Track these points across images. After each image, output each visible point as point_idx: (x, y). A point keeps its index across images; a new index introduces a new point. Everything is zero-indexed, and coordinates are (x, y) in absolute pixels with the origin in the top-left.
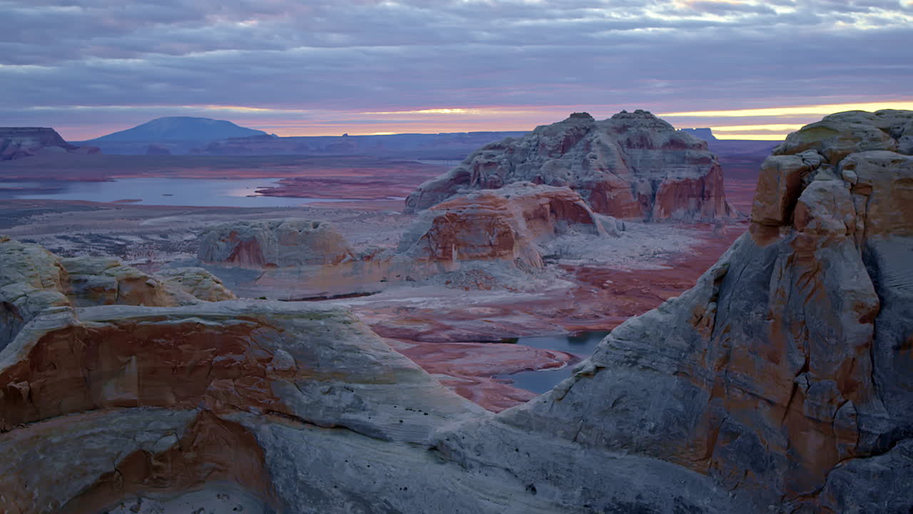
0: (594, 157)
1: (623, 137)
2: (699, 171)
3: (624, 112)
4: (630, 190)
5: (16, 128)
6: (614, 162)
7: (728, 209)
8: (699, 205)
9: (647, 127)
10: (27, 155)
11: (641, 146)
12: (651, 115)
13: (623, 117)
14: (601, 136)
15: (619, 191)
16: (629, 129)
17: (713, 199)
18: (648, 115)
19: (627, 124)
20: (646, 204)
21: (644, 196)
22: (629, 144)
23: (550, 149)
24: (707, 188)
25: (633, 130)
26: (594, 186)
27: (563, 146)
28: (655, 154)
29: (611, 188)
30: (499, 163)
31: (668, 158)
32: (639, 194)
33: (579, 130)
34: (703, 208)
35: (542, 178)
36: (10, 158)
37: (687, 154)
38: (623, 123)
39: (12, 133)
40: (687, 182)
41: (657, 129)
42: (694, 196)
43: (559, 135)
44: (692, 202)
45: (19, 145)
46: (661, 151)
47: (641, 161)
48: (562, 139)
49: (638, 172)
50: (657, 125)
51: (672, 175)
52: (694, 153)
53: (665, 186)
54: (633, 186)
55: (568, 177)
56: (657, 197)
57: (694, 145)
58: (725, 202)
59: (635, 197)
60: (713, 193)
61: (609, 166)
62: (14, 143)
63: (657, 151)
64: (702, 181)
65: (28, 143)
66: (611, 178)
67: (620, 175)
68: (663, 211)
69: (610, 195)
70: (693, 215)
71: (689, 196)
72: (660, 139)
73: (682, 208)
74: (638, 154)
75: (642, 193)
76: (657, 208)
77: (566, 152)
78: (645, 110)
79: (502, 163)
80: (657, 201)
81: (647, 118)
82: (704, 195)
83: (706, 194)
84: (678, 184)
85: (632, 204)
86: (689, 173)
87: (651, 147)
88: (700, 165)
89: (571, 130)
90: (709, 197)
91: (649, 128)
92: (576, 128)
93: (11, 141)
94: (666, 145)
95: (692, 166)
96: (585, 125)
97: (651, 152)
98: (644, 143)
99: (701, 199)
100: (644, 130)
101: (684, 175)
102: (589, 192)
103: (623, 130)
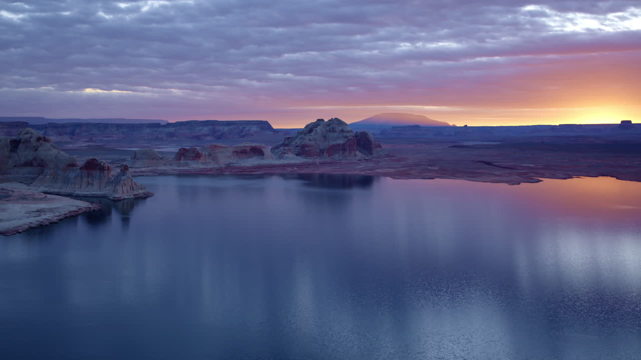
1: (328, 128)
3: (332, 119)
5: (249, 121)
6: (318, 137)
7: (355, 155)
8: (343, 153)
10: (252, 135)
11: (333, 132)
13: (331, 121)
17: (348, 151)
25: (331, 125)
28: (336, 134)
29: (308, 146)
31: (339, 136)
33: (317, 125)
36: (243, 137)
38: (330, 123)
39: (246, 124)
40: (339, 145)
45: (250, 130)
52: (345, 134)
60: (348, 149)
62: (247, 129)
64: (344, 145)
65: (254, 128)
68: (327, 155)
69: (307, 149)
71: (340, 150)
72: (339, 129)
73: (336, 154)
74: (331, 134)
78: (339, 118)
81: (337, 120)
82: (344, 150)
84: (335, 145)
86: (341, 142)
87: (335, 132)
89: (315, 125)
90: (346, 150)
91: (337, 125)
93: (245, 128)
95: (343, 139)
96: (319, 123)
98: (333, 131)
100: (334, 125)
101: (339, 142)
102: (300, 148)
103: (329, 126)
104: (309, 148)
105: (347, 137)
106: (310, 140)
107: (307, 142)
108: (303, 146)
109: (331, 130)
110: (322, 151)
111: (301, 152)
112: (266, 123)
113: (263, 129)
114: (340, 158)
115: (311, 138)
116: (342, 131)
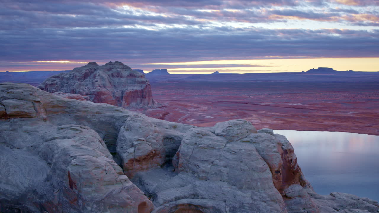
0: (97, 81)
1: (110, 73)
2: (141, 87)
3: (111, 62)
4: (112, 95)
6: (105, 83)
7: (153, 102)
8: (141, 101)
9: (120, 69)
11: (118, 77)
12: (122, 63)
13: (110, 64)
14: (100, 72)
15: (107, 95)
16: (113, 69)
17: (147, 98)
18: (121, 64)
19: (112, 67)
20: (119, 101)
21: (118, 97)
22: (113, 76)
23: (78, 78)
24: (144, 94)
25: (114, 70)
26: (96, 93)
27: (84, 76)
28: (123, 80)
29: (104, 94)
30: (57, 84)
31: (129, 81)
32: (116, 96)
33: (91, 70)
34: (143, 102)
35: (74, 90)
37: (136, 80)
38: (109, 67)
40: (136, 91)
41: (124, 70)
42: (139, 97)
43: (82, 72)
44: (139, 100)
46: (126, 78)
47: (117, 82)
48: (84, 74)
49: (116, 87)
50: (125, 68)
51: (130, 89)
52: (139, 79)
53: (127, 93)
54: (114, 93)
55: (85, 90)
56: (123, 98)
57: (139, 76)
58: (152, 99)
59: (114, 98)
60: (147, 96)
61: (104, 85)
63: (125, 78)
64: (142, 91)
66: (104, 90)
67: (108, 89)
68: (126, 103)
70: (139, 105)
71: (137, 97)
72: (125, 73)
73: (134, 102)
74: (116, 80)
75: (117, 96)
76: (123, 102)
77: (86, 79)
78: (119, 61)
79: (58, 84)
80: (123, 99)
81: (120, 65)
82: (143, 97)
83: (144, 96)
84: (132, 92)
85: (113, 101)
86: (137, 88)
87: (122, 77)
88: (142, 84)
89: (88, 70)
90: (145, 97)
91: (121, 69)
92: (90, 69)
94: (128, 76)
95: (139, 85)
96: (94, 67)
97: (122, 79)
98: (119, 75)
99: (142, 98)
101: (135, 88)
102: (94, 96)
103: (110, 69)
104: (105, 96)
106: (100, 87)
109: (116, 75)
115: (100, 84)
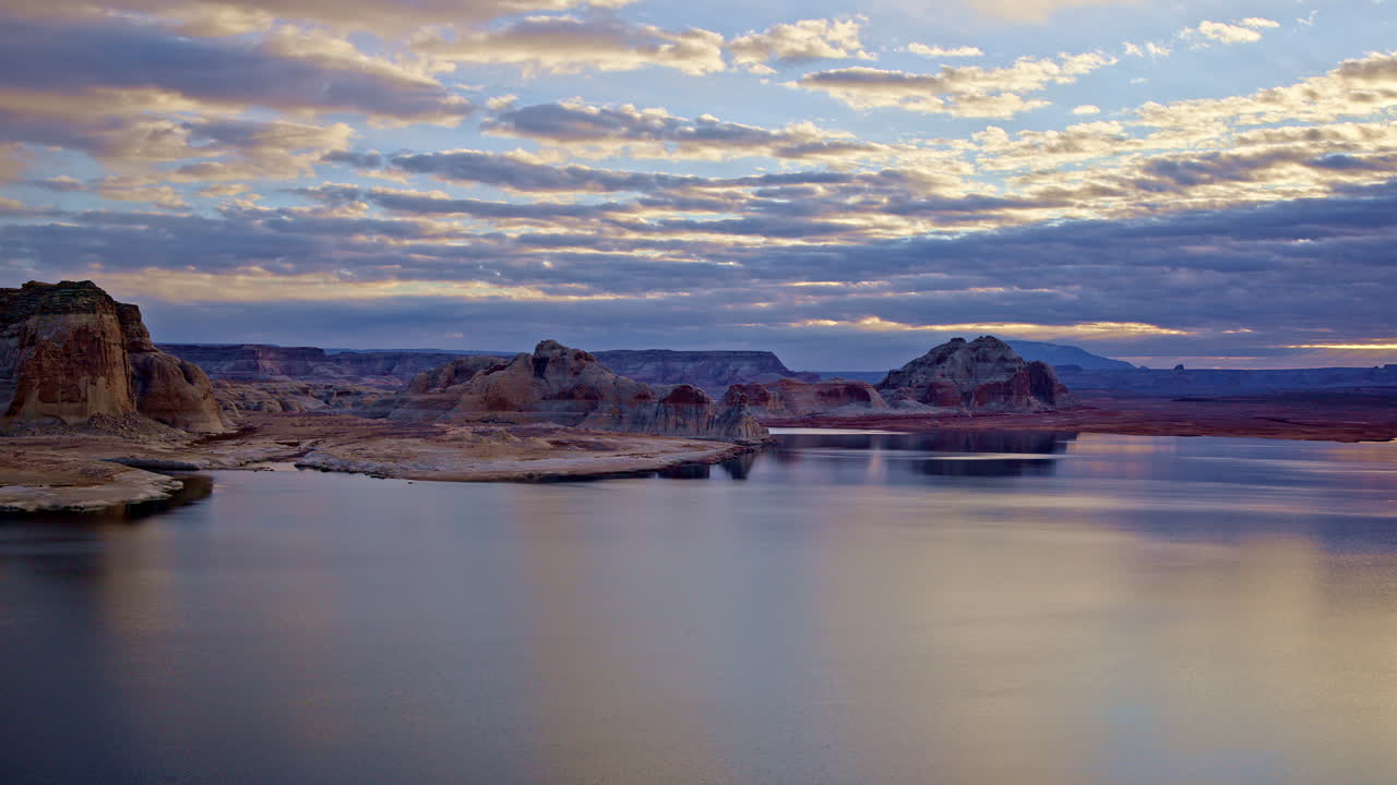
1: (974, 355)
4: (957, 389)
6: (955, 371)
7: (1029, 404)
8: (1006, 399)
9: (990, 348)
14: (959, 353)
15: (947, 389)
17: (1015, 396)
21: (966, 392)
25: (981, 350)
27: (938, 360)
28: (990, 365)
29: (940, 387)
31: (998, 368)
32: (962, 391)
40: (998, 384)
44: (1002, 398)
46: (994, 364)
50: (999, 346)
51: (992, 380)
54: (962, 386)
57: (1011, 360)
58: (1028, 399)
59: (960, 393)
60: (1015, 392)
61: (951, 373)
64: (1007, 384)
65: (746, 367)
66: (946, 381)
67: (955, 379)
68: (978, 402)
69: (939, 391)
71: (999, 394)
72: (995, 355)
73: (994, 402)
74: (981, 366)
75: (965, 390)
76: (972, 400)
78: (995, 336)
80: (974, 396)
82: (1010, 393)
84: (992, 385)
85: (956, 397)
86: (1002, 379)
87: (989, 361)
88: (1011, 373)
89: (948, 349)
90: (1012, 394)
91: (992, 348)
92: (951, 347)
94: (999, 360)
95: (1006, 374)
96: (956, 346)
98: (985, 359)
100: (987, 349)
101: (998, 379)
102: (926, 389)
103: (974, 350)
104: (944, 390)
105: (1014, 370)
106: (943, 376)
107: (937, 378)
108: (932, 387)
109: (981, 357)
110: (966, 396)
111: (928, 396)
112: (770, 356)
113: (762, 369)
114: (1002, 408)
115: (946, 371)
116: (1003, 359)
